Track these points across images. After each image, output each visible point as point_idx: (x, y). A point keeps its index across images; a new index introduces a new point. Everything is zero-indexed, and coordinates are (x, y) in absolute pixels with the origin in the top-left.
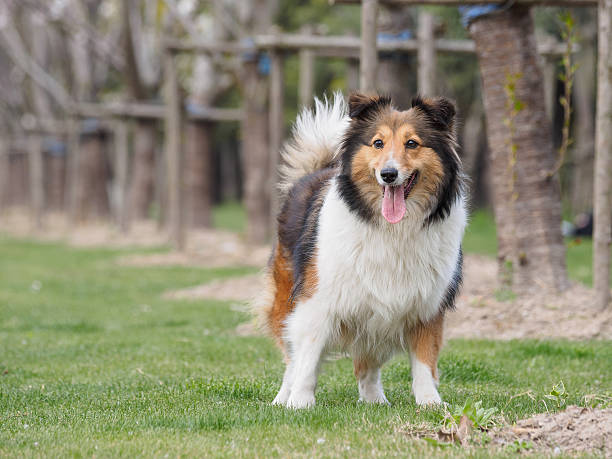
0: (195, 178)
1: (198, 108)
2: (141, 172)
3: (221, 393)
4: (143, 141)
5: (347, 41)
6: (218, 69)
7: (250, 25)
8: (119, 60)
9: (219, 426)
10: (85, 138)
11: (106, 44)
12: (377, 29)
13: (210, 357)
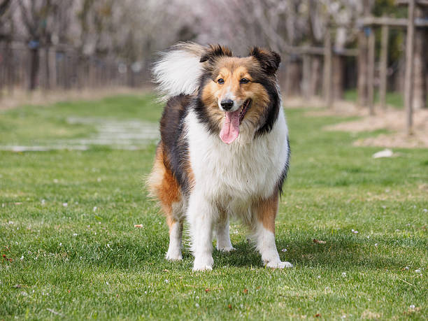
0: (337, 79)
1: (339, 49)
2: (315, 76)
3: (346, 170)
4: (316, 64)
5: (402, 22)
6: (348, 34)
7: (363, 14)
8: (307, 28)
9: (344, 184)
10: (292, 62)
11: (302, 22)
12: (414, 17)
13: (342, 154)
